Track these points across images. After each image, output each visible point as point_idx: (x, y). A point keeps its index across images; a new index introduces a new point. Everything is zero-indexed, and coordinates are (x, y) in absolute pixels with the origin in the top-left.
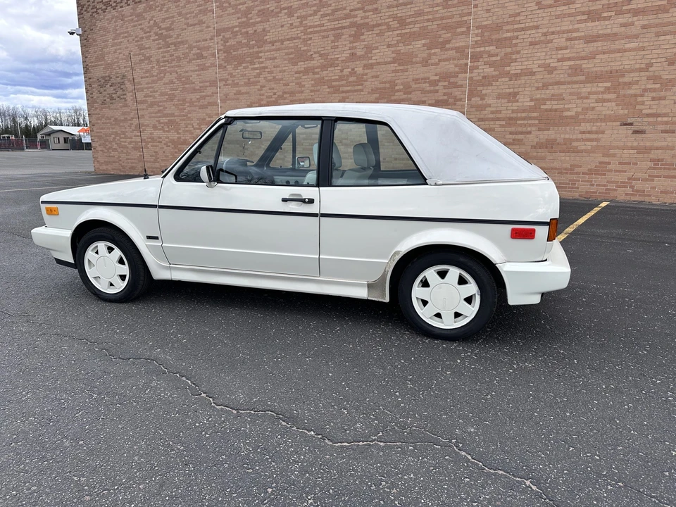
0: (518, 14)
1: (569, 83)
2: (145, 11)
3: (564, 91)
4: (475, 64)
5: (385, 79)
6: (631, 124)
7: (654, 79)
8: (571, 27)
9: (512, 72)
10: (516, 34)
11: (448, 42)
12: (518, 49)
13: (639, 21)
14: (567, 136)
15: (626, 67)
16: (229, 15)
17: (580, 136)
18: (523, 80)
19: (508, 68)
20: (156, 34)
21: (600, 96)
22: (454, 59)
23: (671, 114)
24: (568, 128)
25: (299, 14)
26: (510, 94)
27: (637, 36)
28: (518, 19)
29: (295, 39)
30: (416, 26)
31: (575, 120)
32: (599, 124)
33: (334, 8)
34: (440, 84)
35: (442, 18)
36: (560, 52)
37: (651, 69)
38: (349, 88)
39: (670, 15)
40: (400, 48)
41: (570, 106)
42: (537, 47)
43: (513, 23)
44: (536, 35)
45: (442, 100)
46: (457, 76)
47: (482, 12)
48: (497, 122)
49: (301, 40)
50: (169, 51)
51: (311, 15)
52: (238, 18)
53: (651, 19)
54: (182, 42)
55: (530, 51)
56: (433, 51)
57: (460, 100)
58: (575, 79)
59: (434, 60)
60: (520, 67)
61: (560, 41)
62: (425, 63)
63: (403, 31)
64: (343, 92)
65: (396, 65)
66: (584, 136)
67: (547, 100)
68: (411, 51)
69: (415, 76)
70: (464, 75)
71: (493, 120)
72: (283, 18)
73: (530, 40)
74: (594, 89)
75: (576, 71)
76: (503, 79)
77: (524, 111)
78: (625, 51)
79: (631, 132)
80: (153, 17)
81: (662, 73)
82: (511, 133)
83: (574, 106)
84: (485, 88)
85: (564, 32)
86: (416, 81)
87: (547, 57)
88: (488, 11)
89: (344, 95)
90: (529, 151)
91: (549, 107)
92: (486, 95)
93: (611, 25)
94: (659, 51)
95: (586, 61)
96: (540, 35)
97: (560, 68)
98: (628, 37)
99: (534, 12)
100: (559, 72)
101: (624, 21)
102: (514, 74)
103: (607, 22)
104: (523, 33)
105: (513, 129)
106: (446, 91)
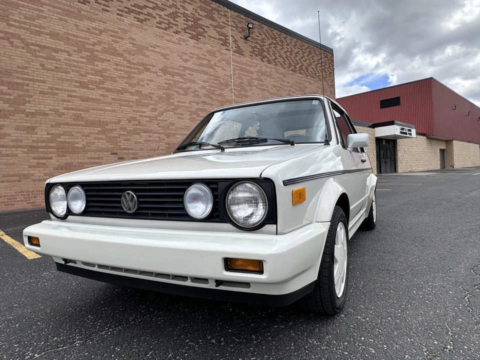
0: (26, 68)
1: (75, 125)
3: (72, 130)
6: (116, 154)
7: (123, 129)
8: (69, 88)
9: (27, 110)
10: (25, 82)
12: (30, 94)
13: (111, 96)
14: (80, 161)
15: (108, 120)
17: (88, 161)
18: (38, 118)
19: (23, 107)
21: (96, 136)
23: (134, 149)
24: (79, 155)
26: (28, 127)
27: (110, 104)
28: (26, 71)
31: (83, 150)
32: (98, 153)
36: (65, 103)
37: (121, 123)
39: (124, 96)
41: (78, 140)
42: (46, 95)
43: (23, 74)
44: (44, 87)
48: (19, 149)
53: (115, 96)
55: (41, 98)
58: (79, 123)
60: (33, 108)
61: (64, 96)
66: (91, 161)
67: (61, 135)
71: (14, 147)
73: (39, 89)
74: (92, 131)
75: (78, 118)
76: (20, 115)
77: (43, 142)
78: (106, 110)
79: (117, 158)
81: (126, 126)
82: (34, 158)
83: (81, 140)
85: (65, 90)
87: (56, 105)
90: (52, 172)
91: (63, 140)
92: (3, 126)
93: (95, 94)
94: (123, 114)
95: (83, 113)
96: (47, 88)
97: (67, 114)
98: (105, 103)
99: (39, 70)
100: (67, 116)
101: (102, 93)
102: (30, 112)
103: (92, 91)
104: (32, 83)
105: (36, 155)
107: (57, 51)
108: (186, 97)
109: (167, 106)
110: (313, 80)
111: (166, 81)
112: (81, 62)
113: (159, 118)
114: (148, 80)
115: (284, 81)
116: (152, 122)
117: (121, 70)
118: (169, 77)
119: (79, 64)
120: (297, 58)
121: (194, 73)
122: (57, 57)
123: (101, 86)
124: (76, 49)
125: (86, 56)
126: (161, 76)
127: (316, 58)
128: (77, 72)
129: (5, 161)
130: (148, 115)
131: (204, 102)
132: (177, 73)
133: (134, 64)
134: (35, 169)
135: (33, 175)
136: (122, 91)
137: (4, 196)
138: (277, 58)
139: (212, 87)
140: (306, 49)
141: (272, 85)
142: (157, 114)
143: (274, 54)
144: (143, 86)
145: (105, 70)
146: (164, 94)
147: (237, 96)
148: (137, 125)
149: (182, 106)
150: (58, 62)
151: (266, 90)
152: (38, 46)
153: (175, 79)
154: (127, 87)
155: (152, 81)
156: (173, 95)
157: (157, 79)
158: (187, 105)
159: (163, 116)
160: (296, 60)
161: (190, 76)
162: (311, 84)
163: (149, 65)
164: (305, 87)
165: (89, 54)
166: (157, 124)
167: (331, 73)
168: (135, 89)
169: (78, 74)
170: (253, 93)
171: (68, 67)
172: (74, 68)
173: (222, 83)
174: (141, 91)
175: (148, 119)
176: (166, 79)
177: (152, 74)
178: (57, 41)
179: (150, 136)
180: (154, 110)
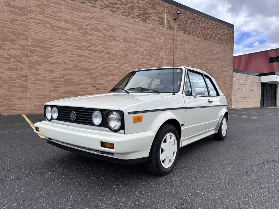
1: (74, 70)
3: (72, 72)
4: (32, 54)
6: (95, 86)
7: (100, 73)
8: (72, 50)
9: (50, 61)
10: (51, 46)
11: (15, 41)
12: (52, 53)
13: (94, 54)
14: (75, 89)
15: (92, 68)
17: (80, 89)
18: (56, 65)
19: (48, 60)
21: (85, 76)
22: (19, 50)
23: (105, 84)
24: (75, 86)
26: (50, 70)
27: (93, 59)
28: (51, 40)
31: (78, 84)
32: (86, 86)
34: (11, 60)
35: (10, 28)
36: (69, 58)
37: (98, 70)
39: (101, 54)
41: (75, 78)
42: (60, 54)
43: (49, 42)
44: (59, 49)
45: (13, 68)
46: (22, 58)
47: (33, 33)
48: (45, 82)
53: (96, 54)
55: (58, 55)
56: (5, 43)
57: (25, 69)
58: (76, 68)
59: (6, 47)
60: (54, 60)
61: (69, 54)
66: (81, 89)
67: (67, 75)
70: (26, 58)
71: (43, 80)
73: (57, 50)
74: (83, 73)
75: (76, 66)
76: (47, 64)
77: (57, 78)
78: (91, 62)
79: (95, 89)
81: (101, 71)
83: (77, 78)
84: (38, 66)
85: (70, 51)
87: (65, 59)
88: (37, 33)
90: (61, 94)
91: (68, 78)
92: (38, 69)
93: (86, 53)
94: (100, 65)
95: (79, 63)
96: (61, 49)
97: (70, 64)
98: (91, 58)
99: (58, 40)
100: (70, 65)
101: (89, 52)
102: (52, 62)
103: (84, 52)
104: (54, 47)
105: (53, 85)
106: (15, 64)
107: (67, 29)
108: (136, 56)
109: (125, 61)
110: (218, 45)
111: (125, 46)
112: (79, 36)
113: (120, 67)
114: (115, 45)
115: (198, 46)
116: (116, 69)
117: (100, 40)
118: (127, 43)
119: (78, 37)
120: (208, 32)
121: (142, 42)
122: (67, 33)
123: (89, 48)
124: (77, 28)
125: (82, 32)
126: (122, 43)
127: (221, 31)
128: (77, 41)
129: (38, 87)
130: (114, 65)
131: (147, 59)
132: (132, 42)
133: (108, 36)
134: (53, 92)
135: (51, 96)
136: (100, 52)
137: (37, 106)
138: (194, 32)
139: (152, 49)
140: (215, 25)
141: (190, 48)
142: (119, 65)
143: (193, 29)
144: (112, 49)
145: (92, 40)
146: (123, 54)
147: (167, 55)
148: (107, 71)
149: (133, 61)
150: (67, 36)
151: (186, 51)
152: (58, 27)
153: (131, 45)
154: (103, 50)
155: (117, 46)
156: (129, 54)
157: (120, 45)
158: (136, 60)
159: (122, 66)
160: (207, 32)
161: (139, 43)
162: (217, 47)
163: (116, 37)
164: (212, 49)
165: (83, 31)
166: (119, 71)
167: (231, 40)
168: (108, 50)
169: (77, 42)
170: (177, 53)
171: (72, 38)
172: (75, 39)
173: (158, 47)
174: (111, 52)
175: (114, 68)
176: (125, 45)
177: (118, 42)
178: (67, 24)
179: (114, 78)
180: (118, 63)
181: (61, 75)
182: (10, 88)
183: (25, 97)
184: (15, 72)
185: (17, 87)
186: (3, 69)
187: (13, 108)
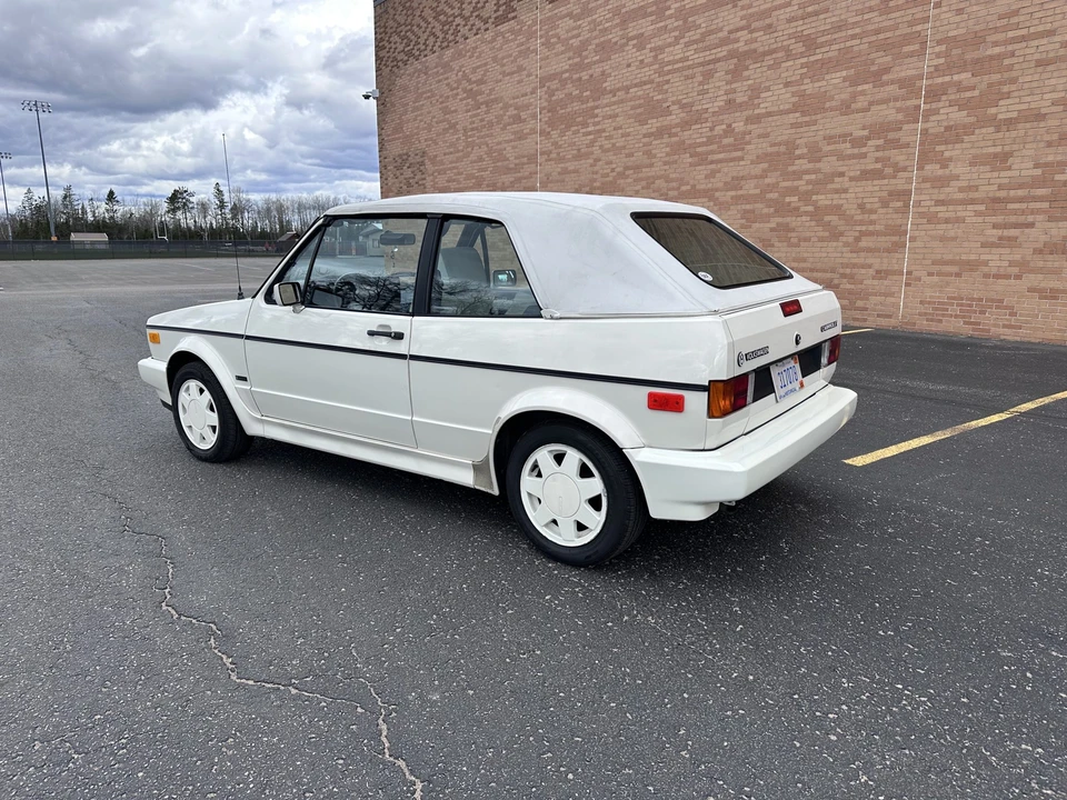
0: (1016, 13)
2: (453, 58)
4: (934, 106)
5: (779, 139)
9: (1000, 117)
10: (1010, 48)
11: (887, 70)
12: (1014, 74)
16: (557, 55)
18: (1021, 130)
19: (993, 111)
20: (465, 90)
22: (896, 100)
25: (653, 45)
26: (996, 155)
28: (1015, 20)
29: (645, 83)
30: (834, 47)
33: (704, 30)
34: (870, 143)
35: (878, 32)
38: (721, 156)
40: (806, 87)
42: (1050, 68)
43: (1005, 29)
44: (1051, 47)
45: (872, 170)
46: (901, 129)
47: (947, 15)
48: (970, 207)
49: (654, 85)
50: (478, 114)
51: (670, 45)
52: (569, 59)
54: (496, 100)
55: (1036, 77)
56: (860, 88)
59: (861, 103)
60: (1017, 107)
62: (846, 108)
63: (812, 59)
64: (712, 162)
65: (798, 115)
68: (823, 90)
69: (828, 132)
70: (912, 126)
71: (962, 202)
72: (631, 53)
73: (1037, 56)
76: (984, 130)
77: (1021, 186)
80: (462, 66)
82: (995, 226)
84: (950, 146)
86: (830, 139)
89: (713, 166)
90: (1028, 258)
92: (950, 159)
96: (1058, 46)
102: (1005, 120)
104: (1023, 45)
105: (999, 219)
106: (880, 154)
129: (942, 232)
134: (994, 250)
135: (986, 263)
137: (929, 303)
181: (1039, 172)
182: (858, 239)
183: (896, 267)
184: (876, 182)
185: (878, 234)
186: (846, 179)
187: (860, 303)
